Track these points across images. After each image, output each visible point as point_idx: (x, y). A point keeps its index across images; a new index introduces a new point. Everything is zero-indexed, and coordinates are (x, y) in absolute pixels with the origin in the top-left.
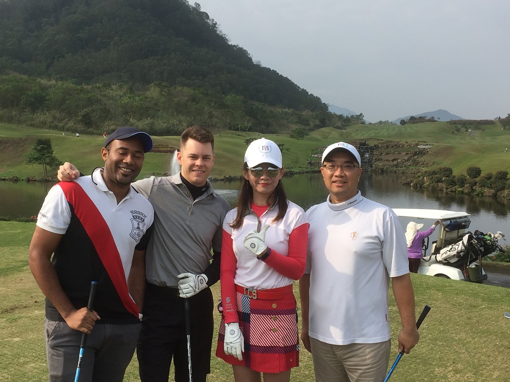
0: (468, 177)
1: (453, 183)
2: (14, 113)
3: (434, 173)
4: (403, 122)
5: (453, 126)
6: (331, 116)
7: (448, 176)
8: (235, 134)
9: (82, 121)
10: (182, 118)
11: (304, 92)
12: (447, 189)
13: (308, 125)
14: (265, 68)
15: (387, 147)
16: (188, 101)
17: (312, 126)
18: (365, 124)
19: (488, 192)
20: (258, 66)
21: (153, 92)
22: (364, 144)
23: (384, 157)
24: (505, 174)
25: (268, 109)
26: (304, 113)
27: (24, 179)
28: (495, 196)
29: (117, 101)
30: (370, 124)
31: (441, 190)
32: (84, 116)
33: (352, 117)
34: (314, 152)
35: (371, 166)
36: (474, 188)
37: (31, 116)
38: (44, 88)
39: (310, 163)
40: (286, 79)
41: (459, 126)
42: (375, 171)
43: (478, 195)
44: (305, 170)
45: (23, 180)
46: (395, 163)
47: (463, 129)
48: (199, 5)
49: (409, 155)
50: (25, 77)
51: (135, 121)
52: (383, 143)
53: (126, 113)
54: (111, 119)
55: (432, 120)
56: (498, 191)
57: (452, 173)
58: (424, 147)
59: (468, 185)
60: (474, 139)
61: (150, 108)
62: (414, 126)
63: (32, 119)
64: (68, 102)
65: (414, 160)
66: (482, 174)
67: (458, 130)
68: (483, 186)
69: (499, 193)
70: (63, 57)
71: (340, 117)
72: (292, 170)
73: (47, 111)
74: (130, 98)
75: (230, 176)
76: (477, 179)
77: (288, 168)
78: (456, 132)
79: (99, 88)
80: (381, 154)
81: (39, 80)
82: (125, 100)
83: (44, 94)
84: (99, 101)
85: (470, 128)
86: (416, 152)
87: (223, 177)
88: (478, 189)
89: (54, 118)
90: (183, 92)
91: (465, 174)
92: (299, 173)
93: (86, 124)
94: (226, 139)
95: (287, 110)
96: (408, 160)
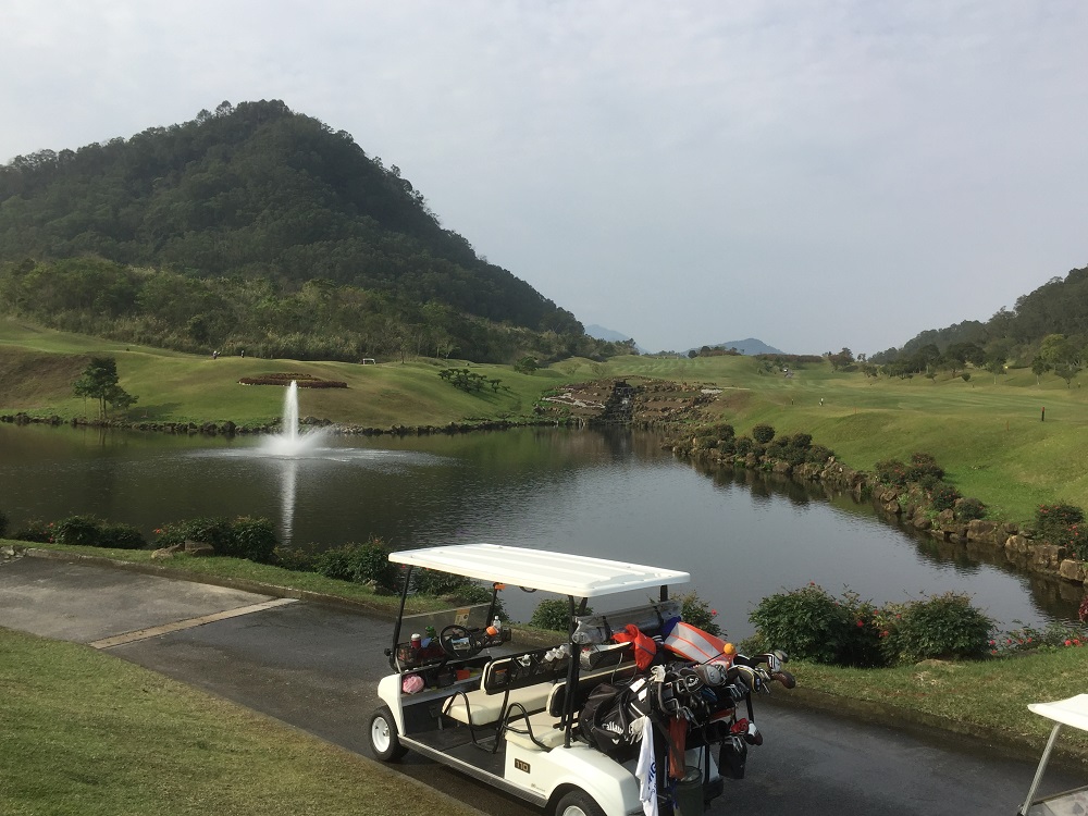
0: (754, 441)
1: (730, 450)
2: (83, 316)
3: (708, 432)
4: (693, 354)
5: (762, 363)
6: (586, 341)
7: (725, 439)
8: (431, 363)
9: (191, 333)
10: (351, 334)
11: (550, 304)
12: (722, 458)
13: (550, 352)
14: (494, 266)
15: (657, 389)
16: (362, 308)
17: (555, 355)
18: (638, 354)
19: (780, 465)
20: (483, 264)
21: (309, 293)
22: (623, 384)
23: (650, 404)
24: (808, 438)
25: (489, 325)
26: (545, 335)
27: (69, 420)
28: (789, 473)
29: (250, 305)
30: (647, 355)
31: (714, 460)
32: (195, 325)
33: (618, 343)
34: (546, 394)
35: (631, 419)
36: (761, 458)
37: (110, 322)
38: (136, 282)
39: (538, 410)
40: (524, 283)
41: (771, 363)
42: (634, 426)
43: (765, 469)
44: (528, 420)
45: (66, 422)
46: (666, 414)
47: (777, 368)
48: (399, 170)
49: (688, 403)
50: (108, 262)
51: (276, 336)
52: (651, 384)
53: (263, 323)
54: (237, 332)
55: (733, 353)
56: (794, 465)
57: (733, 433)
58: (711, 392)
59: (752, 454)
60: (791, 383)
61: (301, 317)
62: (705, 360)
63: (112, 328)
64: (171, 302)
65: (694, 411)
66: (775, 438)
67: (769, 369)
68: (774, 456)
69: (795, 469)
70: (181, 235)
71: (599, 343)
72: (508, 420)
73: (138, 315)
74: (270, 300)
75: (402, 427)
76: (767, 445)
77: (503, 417)
78: (764, 371)
79: (224, 283)
80: (647, 400)
81: (130, 267)
82: (264, 304)
83: (135, 290)
84: (223, 305)
85: (787, 366)
86: (698, 399)
87: (391, 428)
88: (766, 460)
89: (147, 326)
90: (355, 296)
91: (750, 435)
92: (519, 425)
93: (197, 337)
94: (412, 369)
95: (519, 329)
96: (686, 410)
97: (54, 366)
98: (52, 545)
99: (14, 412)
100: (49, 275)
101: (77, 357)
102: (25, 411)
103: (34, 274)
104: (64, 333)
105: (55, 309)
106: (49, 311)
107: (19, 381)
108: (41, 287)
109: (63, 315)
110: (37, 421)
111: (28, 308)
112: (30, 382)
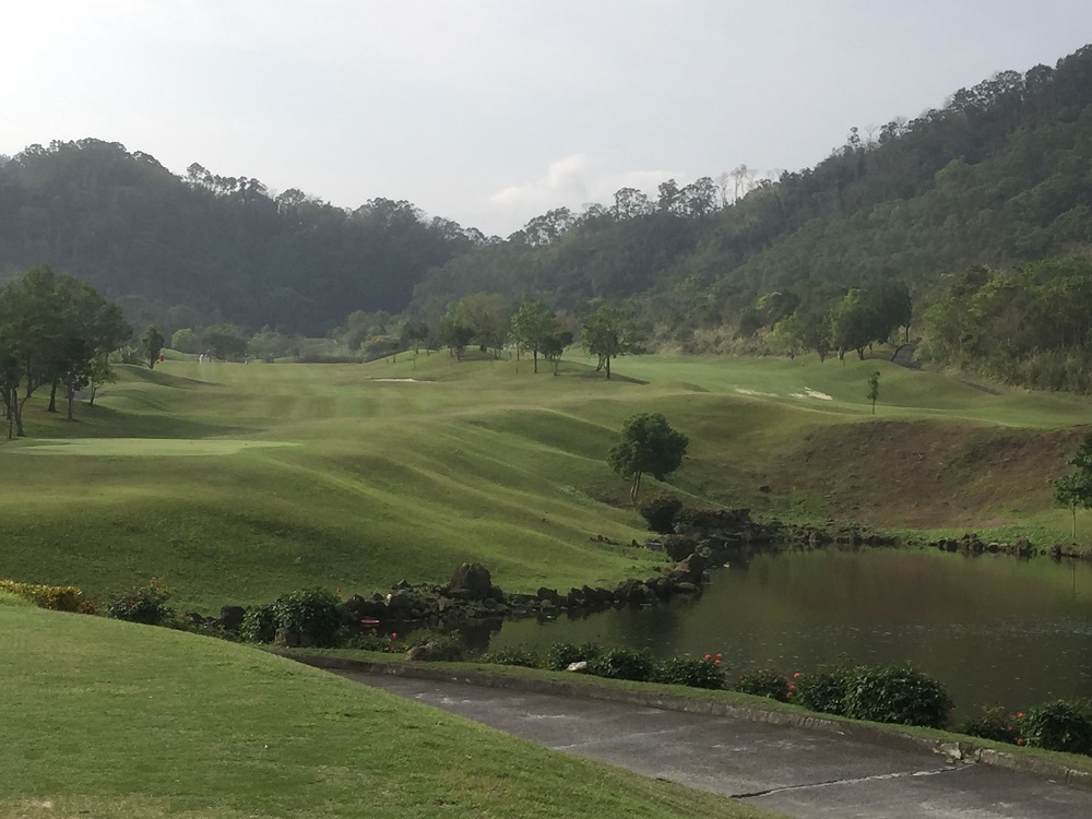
27: (1048, 549)
45: (1043, 552)
97: (1021, 452)
98: (1021, 748)
99: (957, 534)
100: (1009, 291)
101: (1058, 434)
102: (975, 532)
103: (986, 292)
104: (1036, 393)
105: (1021, 352)
106: (1013, 356)
107: (965, 480)
108: (999, 312)
109: (1035, 360)
110: (994, 549)
111: (977, 351)
112: (984, 480)
